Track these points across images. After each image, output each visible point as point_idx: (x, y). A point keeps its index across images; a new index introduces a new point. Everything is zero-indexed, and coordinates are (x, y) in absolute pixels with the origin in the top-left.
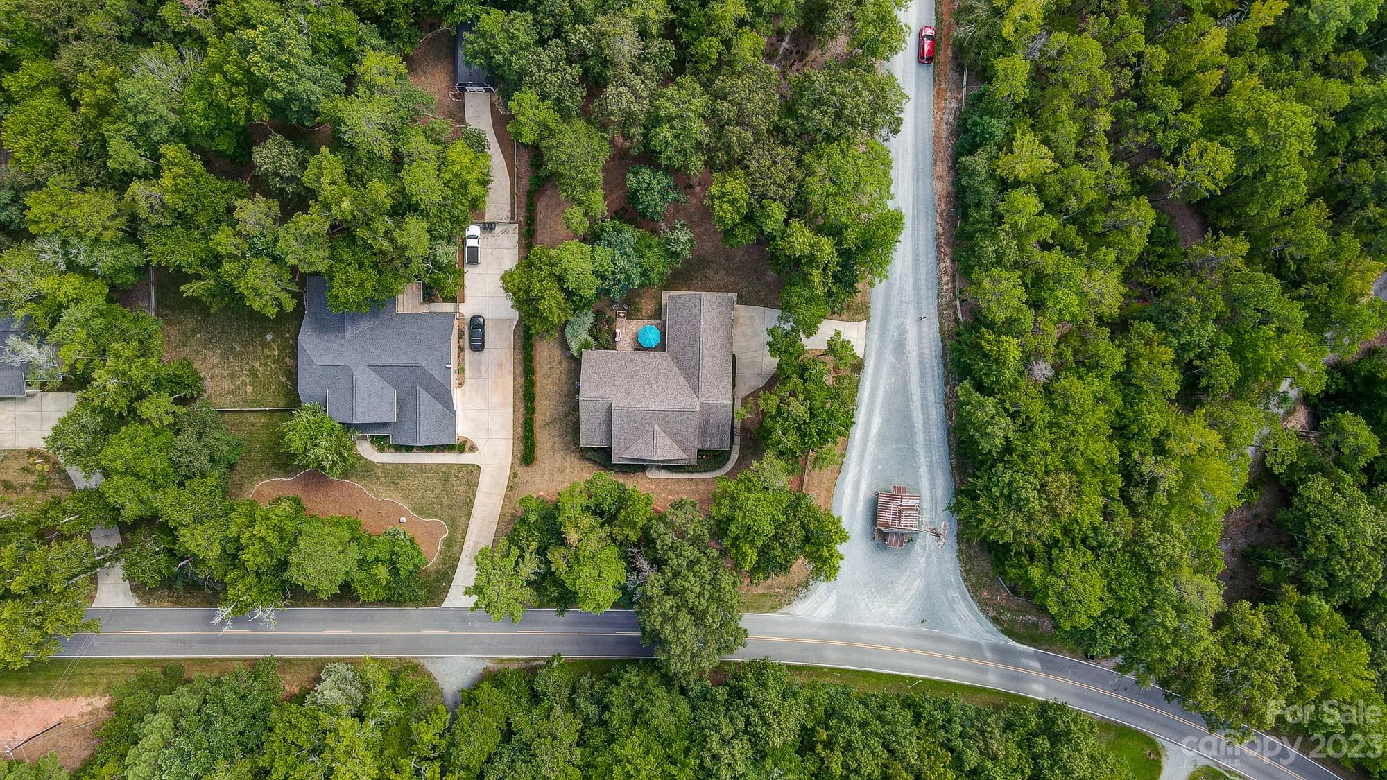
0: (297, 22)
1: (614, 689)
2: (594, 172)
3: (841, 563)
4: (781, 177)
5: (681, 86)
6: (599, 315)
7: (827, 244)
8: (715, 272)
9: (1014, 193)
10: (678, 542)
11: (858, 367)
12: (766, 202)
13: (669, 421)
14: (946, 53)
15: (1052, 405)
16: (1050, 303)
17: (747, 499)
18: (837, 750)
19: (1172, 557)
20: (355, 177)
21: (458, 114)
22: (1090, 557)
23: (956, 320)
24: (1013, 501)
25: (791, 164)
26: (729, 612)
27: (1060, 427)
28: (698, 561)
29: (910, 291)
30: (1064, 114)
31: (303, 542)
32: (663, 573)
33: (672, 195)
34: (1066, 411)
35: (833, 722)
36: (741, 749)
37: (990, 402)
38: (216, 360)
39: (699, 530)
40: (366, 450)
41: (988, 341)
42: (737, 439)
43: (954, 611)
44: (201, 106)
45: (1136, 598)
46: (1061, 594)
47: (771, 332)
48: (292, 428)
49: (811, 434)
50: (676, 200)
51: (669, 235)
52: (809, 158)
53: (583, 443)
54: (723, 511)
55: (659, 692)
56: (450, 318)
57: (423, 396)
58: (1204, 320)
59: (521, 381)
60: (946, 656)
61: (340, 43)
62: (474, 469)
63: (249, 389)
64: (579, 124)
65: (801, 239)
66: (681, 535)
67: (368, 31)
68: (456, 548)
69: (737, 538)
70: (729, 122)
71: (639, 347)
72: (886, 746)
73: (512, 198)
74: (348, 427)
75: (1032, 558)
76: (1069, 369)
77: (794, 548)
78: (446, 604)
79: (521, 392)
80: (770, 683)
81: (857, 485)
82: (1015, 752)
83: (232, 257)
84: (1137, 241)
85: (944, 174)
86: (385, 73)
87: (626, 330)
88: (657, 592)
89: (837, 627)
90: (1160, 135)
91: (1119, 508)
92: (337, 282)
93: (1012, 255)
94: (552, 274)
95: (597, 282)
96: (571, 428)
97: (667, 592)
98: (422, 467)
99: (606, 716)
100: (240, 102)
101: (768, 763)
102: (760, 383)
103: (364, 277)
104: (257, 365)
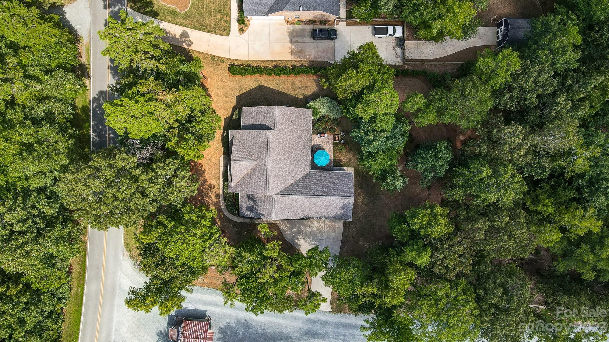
2: (452, 116)
5: (521, 184)
6: (337, 122)
10: (162, 180)
12: (429, 250)
13: (260, 172)
25: (459, 270)
28: (145, 196)
32: (136, 168)
33: (430, 175)
39: (172, 196)
42: (247, 221)
53: (244, 109)
59: (290, 66)
62: (226, 32)
68: (169, 18)
70: (492, 221)
71: (315, 149)
73: (422, 60)
87: (326, 142)
88: (119, 163)
95: (367, 118)
97: (118, 172)
102: (288, 238)
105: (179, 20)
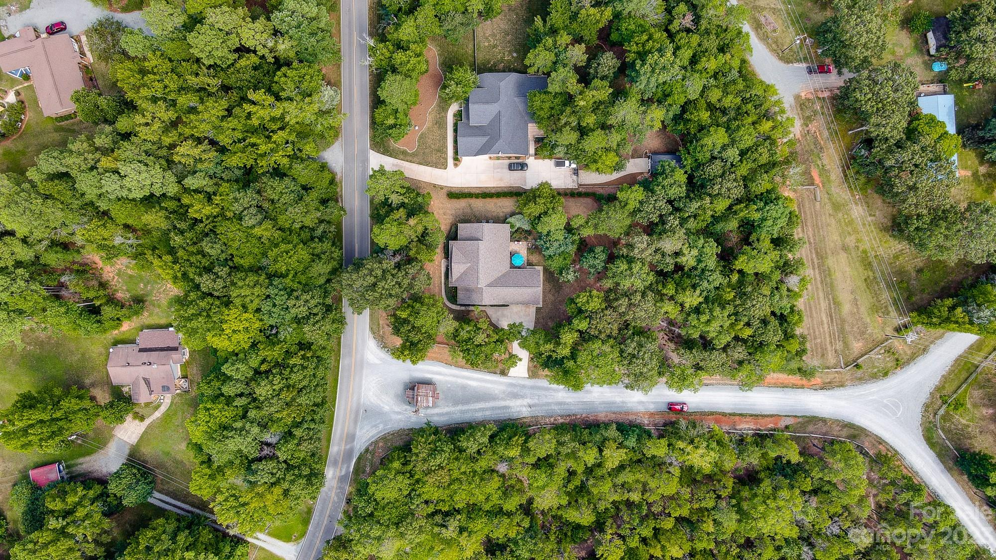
0: (677, 75)
1: (330, 244)
2: (603, 229)
3: (401, 361)
4: (600, 326)
5: (648, 274)
6: (529, 232)
7: (566, 352)
8: (553, 295)
9: (596, 450)
10: (410, 276)
11: (503, 373)
12: (588, 320)
13: (474, 270)
14: (673, 417)
15: (484, 472)
16: (538, 471)
17: (433, 312)
18: (302, 362)
19: (406, 534)
20: (596, 107)
21: (636, 154)
22: (406, 493)
23: (530, 426)
24: (434, 452)
25: (608, 332)
26: (373, 303)
27: (473, 477)
28: (400, 287)
29: (545, 400)
30: (638, 476)
31: (407, 82)
32: (394, 269)
33: (592, 270)
34: (482, 479)
35: (315, 360)
36: (303, 311)
37: (485, 440)
38: (502, 26)
39: (416, 288)
40: (454, 108)
41: (518, 440)
42: (463, 308)
43: (372, 427)
44: (632, 27)
45: (384, 516)
46: (386, 477)
47: (521, 324)
48: (466, 71)
49: (467, 345)
50: (590, 273)
51: (572, 269)
52: (612, 341)
53: (459, 225)
54: (426, 300)
55: (329, 268)
56: (526, 153)
57: (484, 140)
58: (531, 551)
59: (493, 191)
60: (347, 423)
61: (669, 95)
62: (444, 166)
63: (486, 44)
64: (628, 222)
65: (568, 338)
66: (413, 278)
67: (676, 109)
68: (402, 157)
69: (413, 307)
70: (630, 299)
71: (512, 254)
72: (304, 387)
73: (592, 185)
74: (467, 100)
75: (403, 464)
76: (504, 483)
77: (408, 336)
78: (371, 152)
79: (487, 191)
80: (335, 326)
81: (439, 374)
82: (302, 455)
83: (555, 42)
84: (572, 516)
85: (609, 418)
86: (652, 120)
87: (521, 248)
88: (385, 266)
89: (361, 364)
90: (628, 526)
91: (431, 509)
92: (543, 96)
93: (564, 450)
94: (549, 209)
95: (545, 233)
96: (467, 220)
97: (384, 271)
98: (445, 138)
99: (317, 240)
100: (634, 48)
101: (295, 325)
102: (494, 320)
103: (546, 110)
104: (500, 48)
105: (410, 158)
